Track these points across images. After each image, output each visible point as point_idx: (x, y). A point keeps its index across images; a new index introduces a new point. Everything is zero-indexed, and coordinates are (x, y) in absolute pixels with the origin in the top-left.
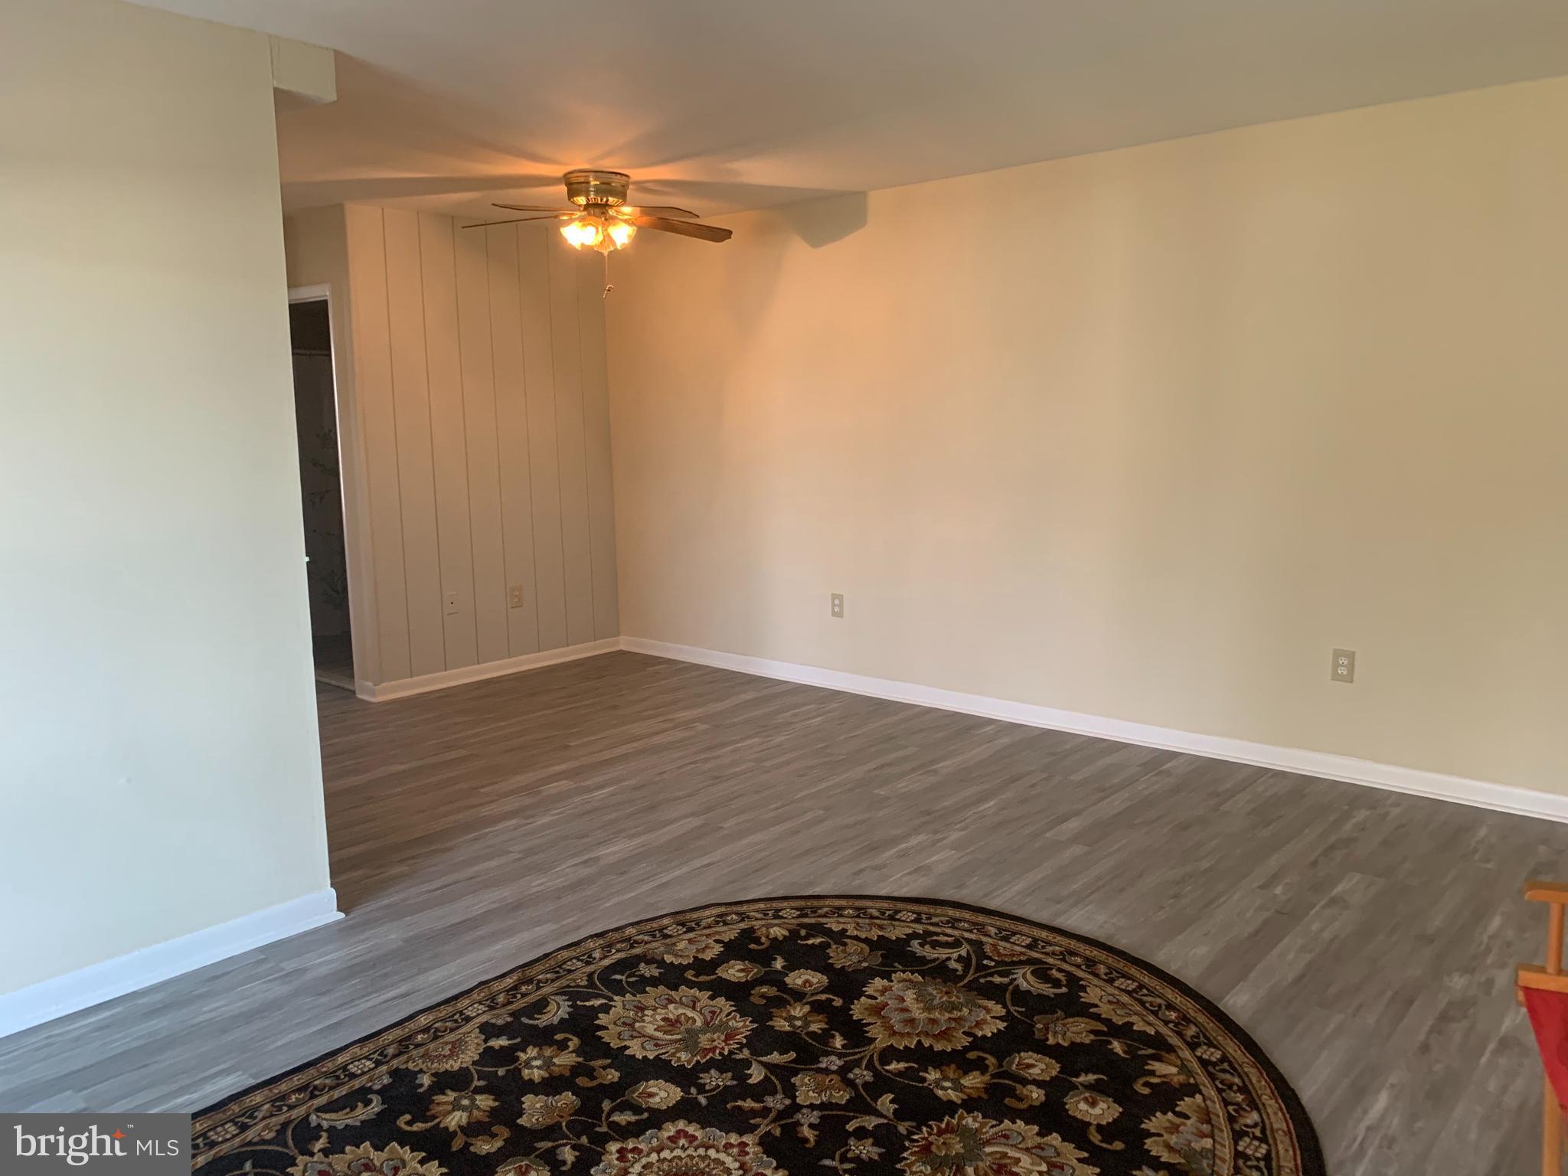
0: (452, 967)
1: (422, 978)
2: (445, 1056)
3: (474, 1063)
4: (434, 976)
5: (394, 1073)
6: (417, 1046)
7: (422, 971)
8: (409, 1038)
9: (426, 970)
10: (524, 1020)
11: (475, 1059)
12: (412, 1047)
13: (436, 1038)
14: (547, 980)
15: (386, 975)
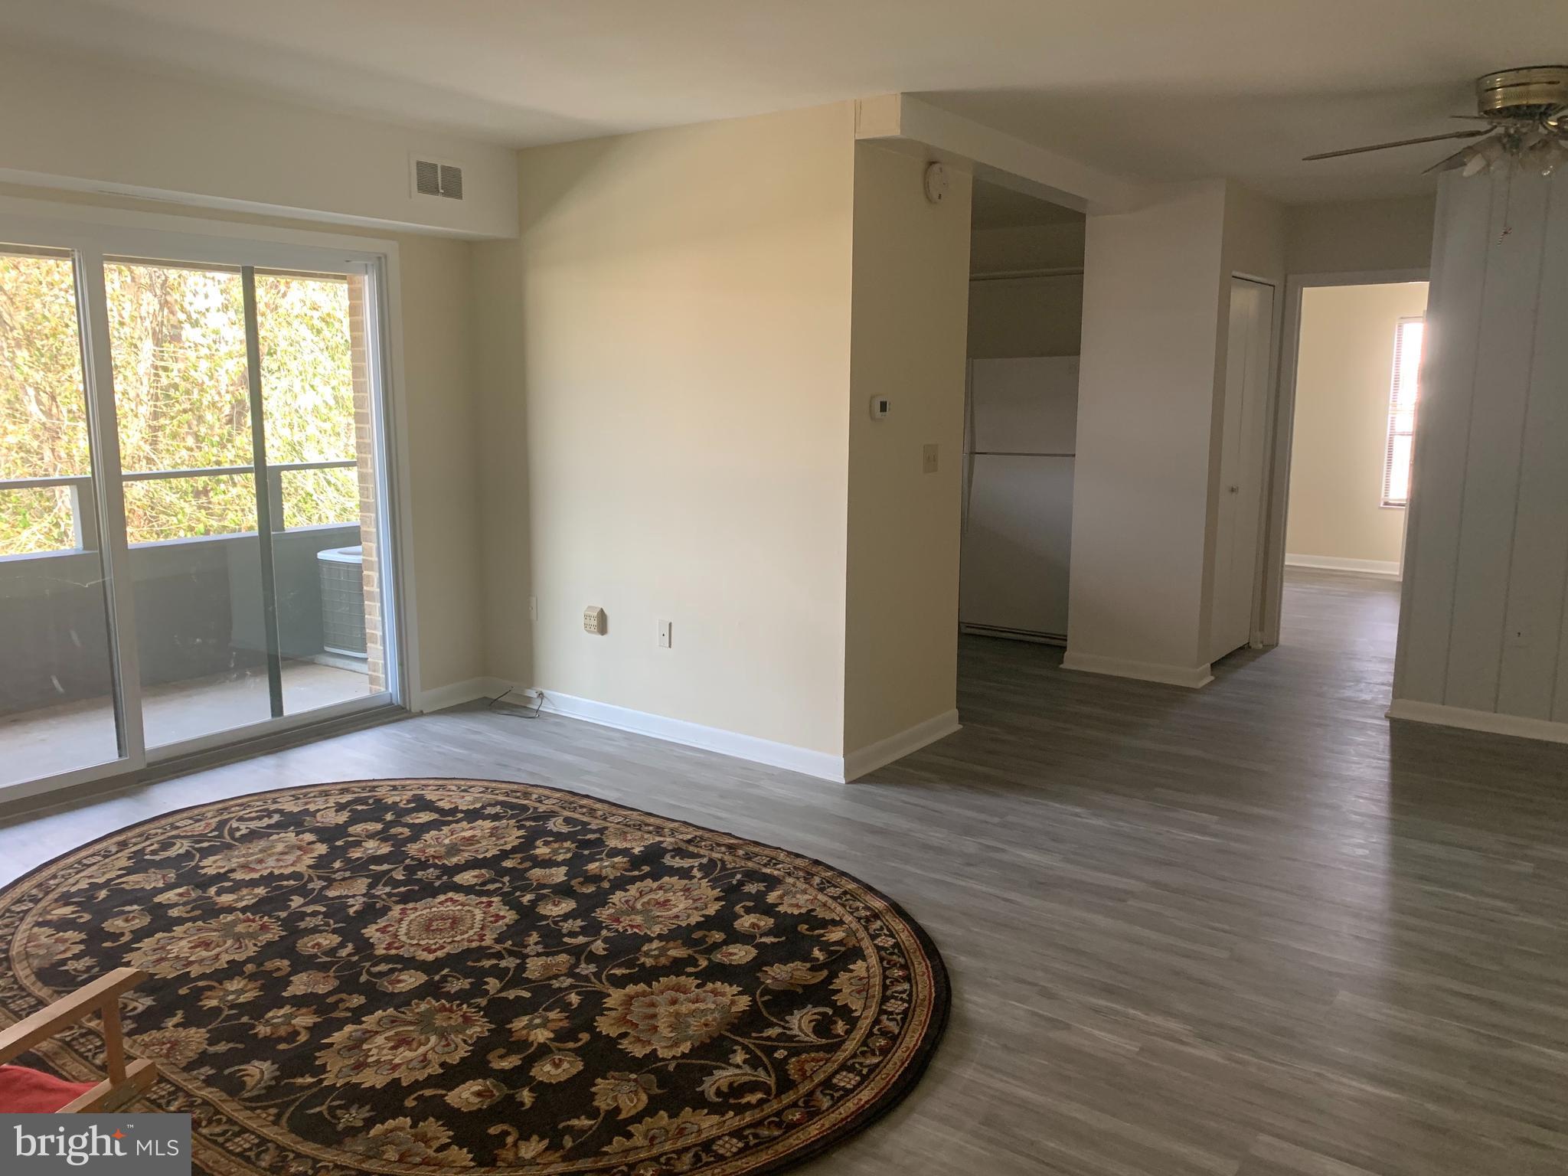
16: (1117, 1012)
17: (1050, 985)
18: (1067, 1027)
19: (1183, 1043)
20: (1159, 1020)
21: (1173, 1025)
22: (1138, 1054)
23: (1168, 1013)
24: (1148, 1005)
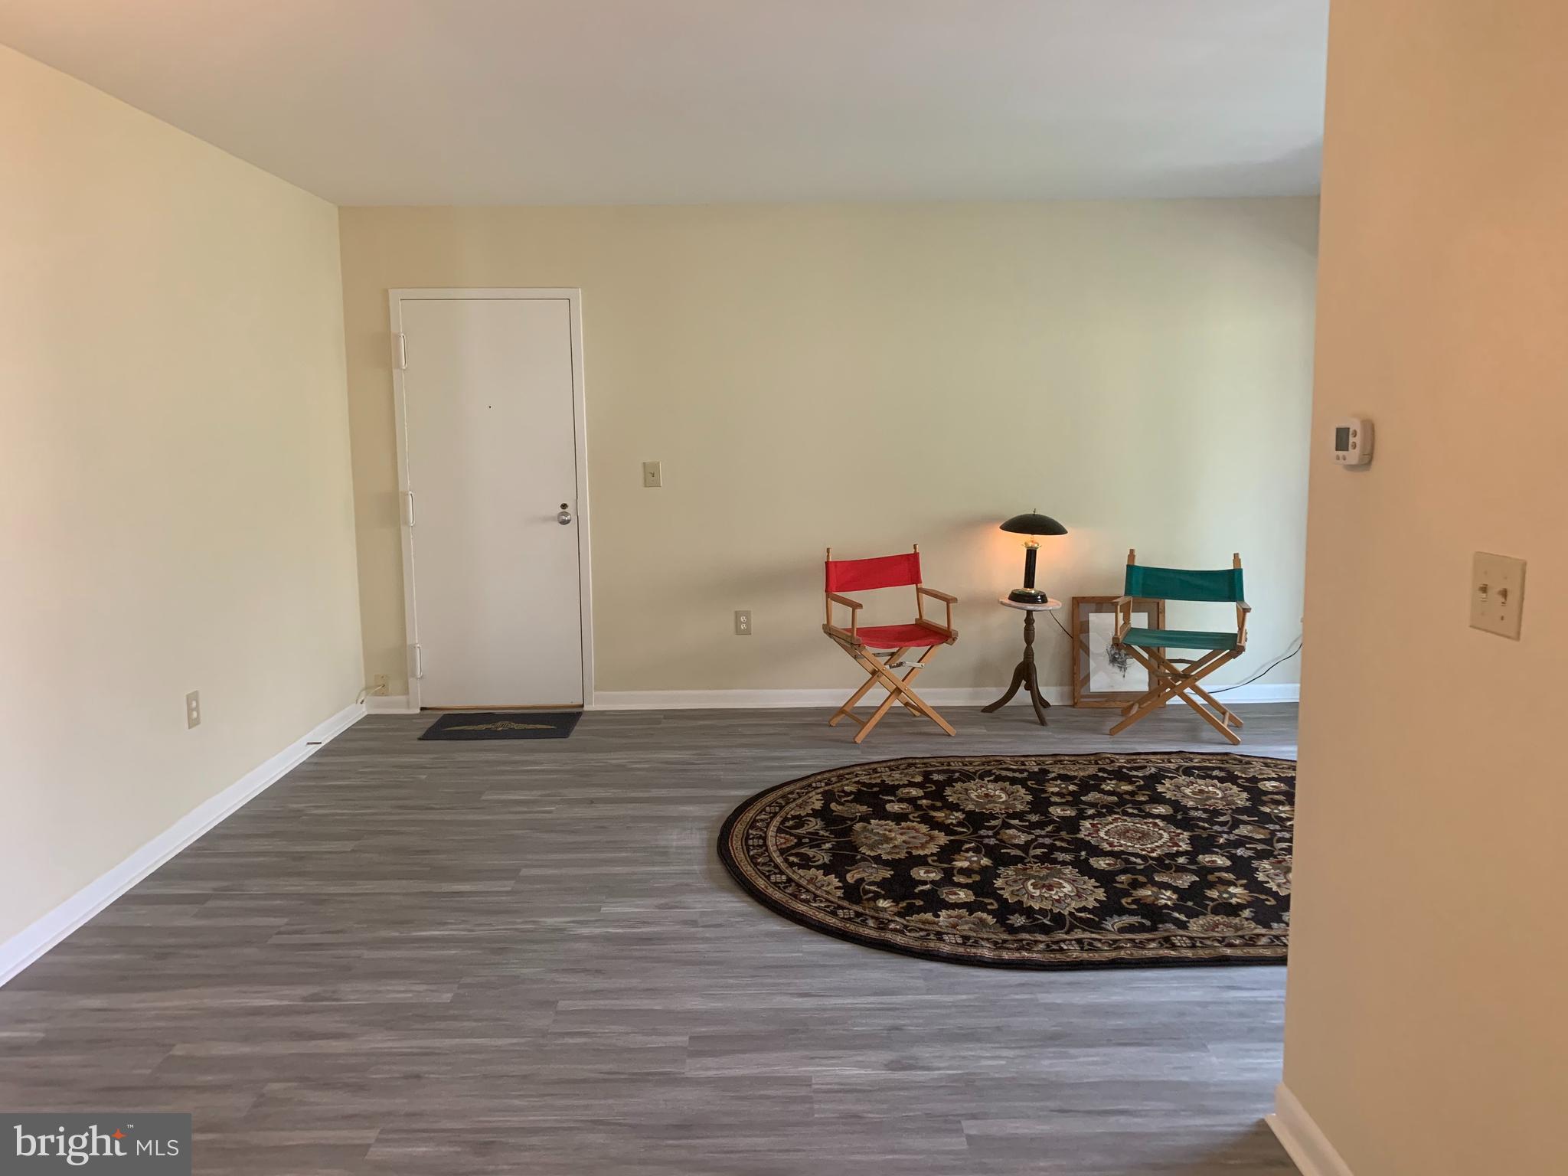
0: (1174, 996)
1: (1209, 998)
2: (1224, 925)
3: (1205, 914)
4: (1196, 995)
5: (1268, 926)
6: (1242, 937)
7: (1204, 1005)
8: (1247, 945)
9: (1199, 1004)
10: (1148, 923)
11: (1203, 917)
12: (1247, 938)
13: (1224, 938)
14: (1103, 943)
15: (1241, 1015)
16: (630, 927)
17: (693, 929)
18: (658, 907)
19: (573, 922)
20: (597, 931)
21: (585, 931)
22: (601, 907)
23: (591, 939)
24: (609, 939)
